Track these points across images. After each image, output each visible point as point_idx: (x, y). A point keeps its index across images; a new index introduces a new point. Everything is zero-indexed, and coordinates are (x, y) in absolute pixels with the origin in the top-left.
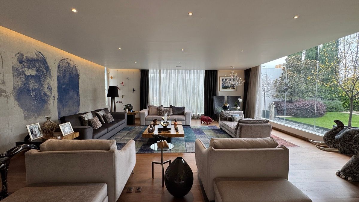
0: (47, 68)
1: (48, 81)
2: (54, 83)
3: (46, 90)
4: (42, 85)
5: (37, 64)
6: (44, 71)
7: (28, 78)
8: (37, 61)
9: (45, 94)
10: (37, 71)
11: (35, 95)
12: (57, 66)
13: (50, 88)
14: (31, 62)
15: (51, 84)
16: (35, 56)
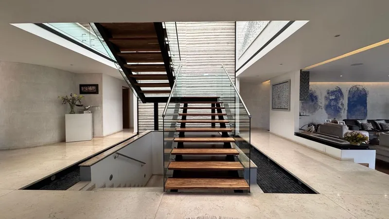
0: (342, 94)
1: (341, 101)
2: (345, 101)
3: (340, 106)
4: (338, 103)
5: (336, 93)
6: (340, 95)
7: (331, 100)
8: (336, 91)
9: (339, 108)
10: (336, 96)
11: (334, 108)
12: (348, 91)
13: (342, 104)
14: (333, 93)
16: (335, 89)
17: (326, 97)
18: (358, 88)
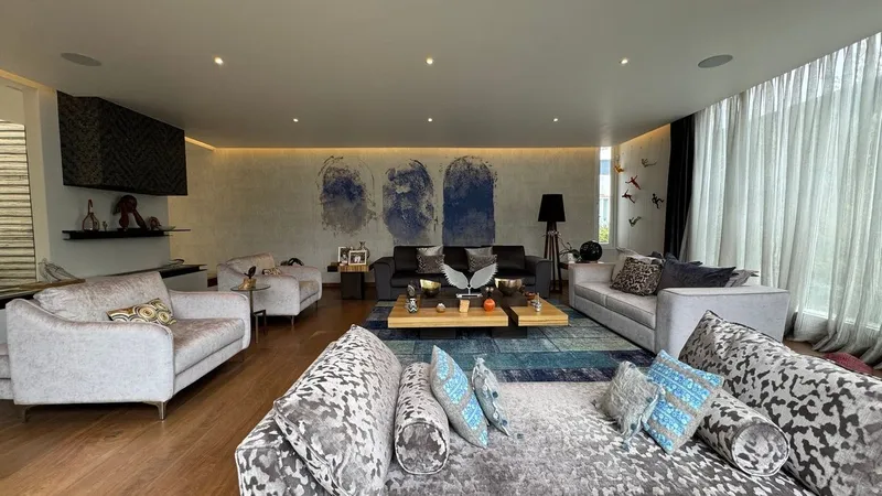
0: (427, 180)
1: (427, 197)
2: (437, 199)
3: (423, 209)
4: (418, 204)
5: (412, 178)
6: (422, 184)
7: (399, 196)
8: (412, 173)
9: (422, 216)
10: (412, 186)
11: (408, 218)
12: (444, 173)
13: (430, 208)
14: (403, 177)
15: (433, 201)
16: (410, 168)
17: (386, 189)
18: (469, 165)
